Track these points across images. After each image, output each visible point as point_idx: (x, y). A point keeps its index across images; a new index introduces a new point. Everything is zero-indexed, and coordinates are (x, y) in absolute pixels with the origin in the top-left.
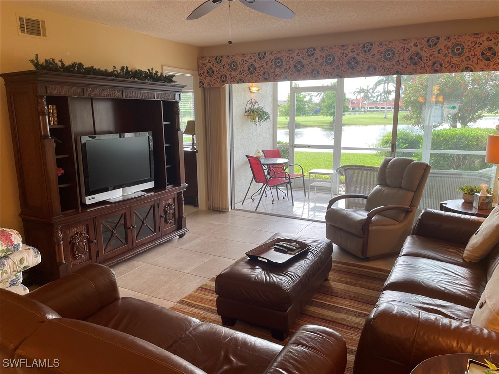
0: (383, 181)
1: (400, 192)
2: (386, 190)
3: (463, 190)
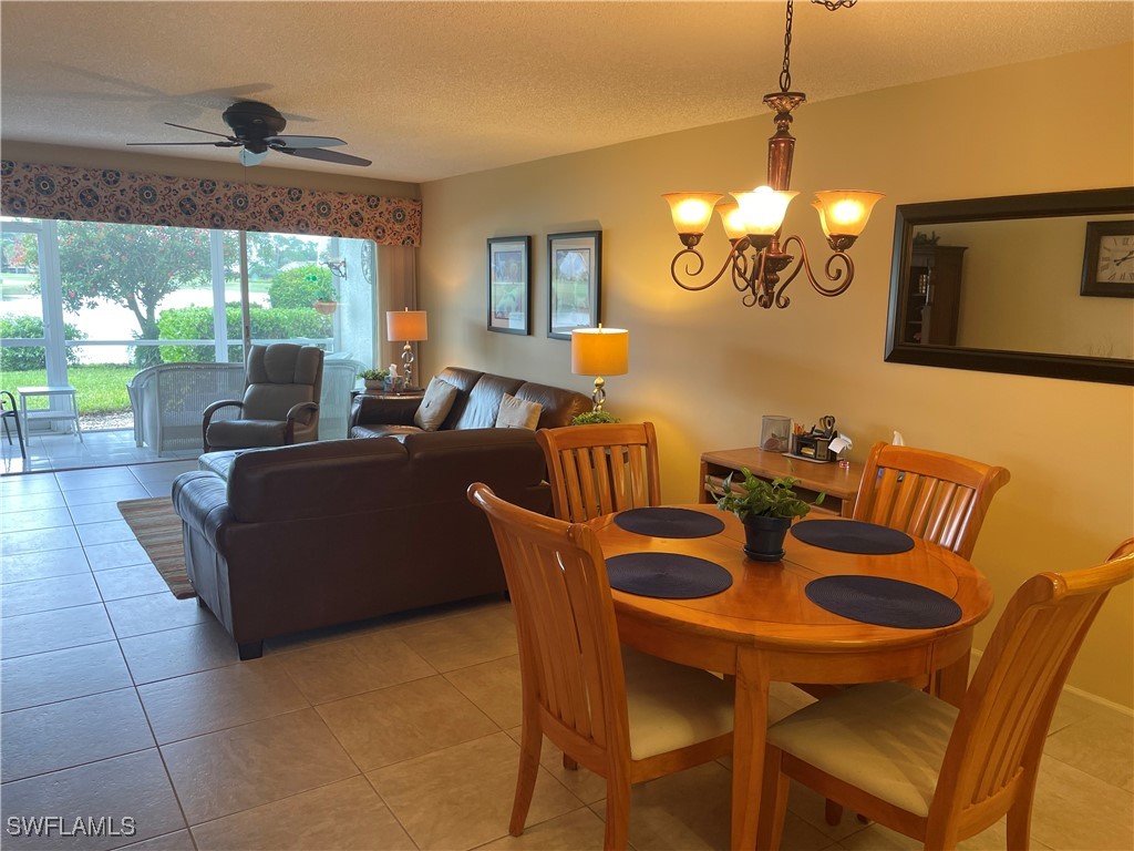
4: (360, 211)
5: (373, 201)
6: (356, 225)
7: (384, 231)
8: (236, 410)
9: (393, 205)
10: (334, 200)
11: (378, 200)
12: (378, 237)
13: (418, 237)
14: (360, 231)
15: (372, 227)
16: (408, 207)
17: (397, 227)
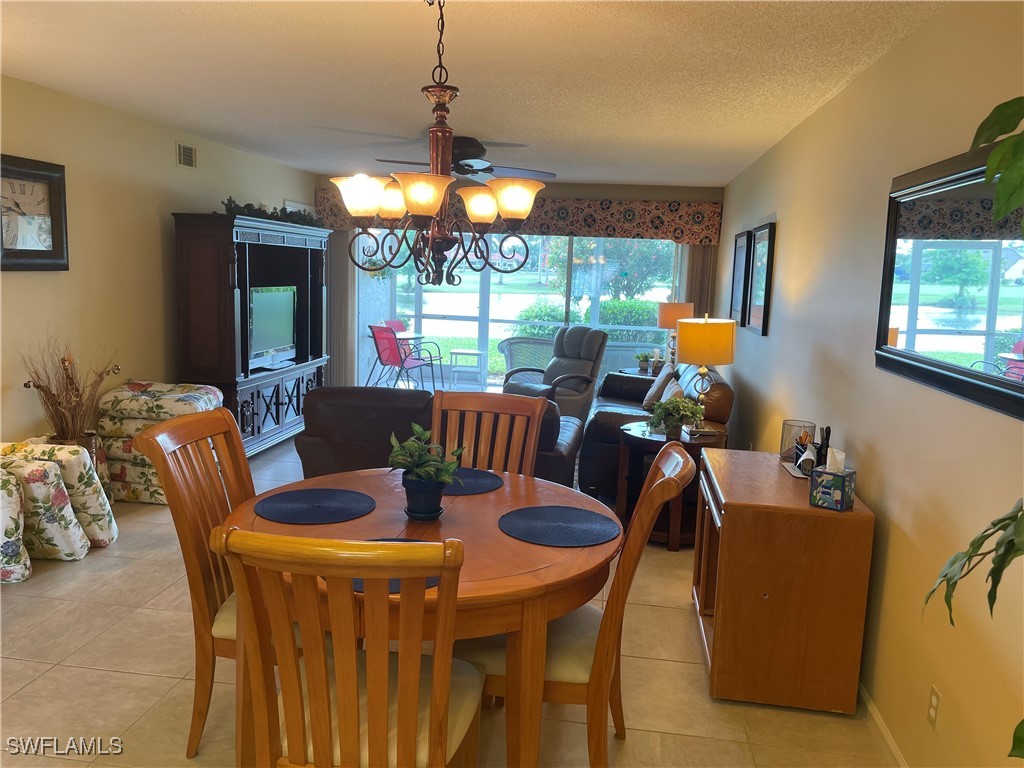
0: (560, 352)
1: (580, 362)
2: (565, 362)
3: (638, 358)
4: (661, 215)
5: (674, 206)
6: (657, 228)
7: (682, 232)
8: (541, 377)
9: (693, 208)
10: (638, 208)
11: (679, 205)
12: (677, 238)
13: (716, 236)
14: (660, 232)
15: (672, 229)
16: (707, 209)
17: (696, 228)
